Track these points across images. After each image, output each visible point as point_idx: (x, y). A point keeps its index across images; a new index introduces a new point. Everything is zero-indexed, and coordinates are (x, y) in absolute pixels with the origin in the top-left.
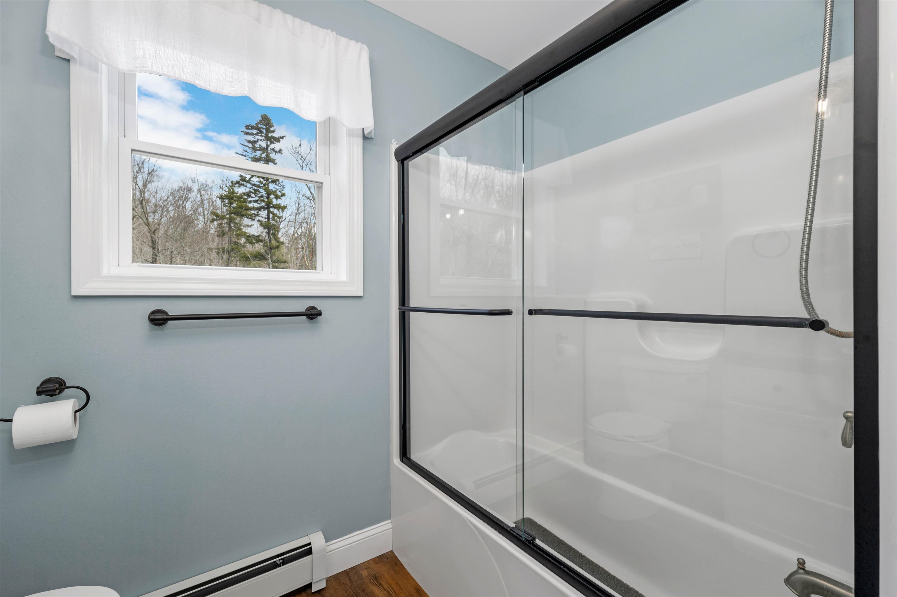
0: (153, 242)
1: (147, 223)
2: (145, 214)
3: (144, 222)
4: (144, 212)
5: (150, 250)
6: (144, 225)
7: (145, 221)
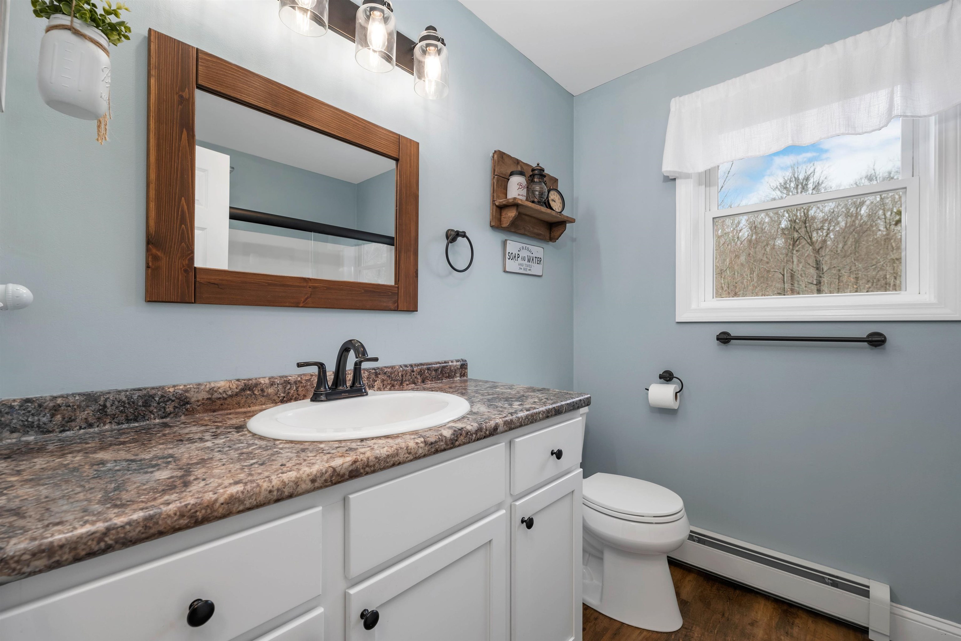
0: (818, 263)
1: (810, 243)
2: (808, 233)
3: (808, 243)
4: (807, 232)
5: (812, 271)
6: (808, 245)
7: (809, 241)
